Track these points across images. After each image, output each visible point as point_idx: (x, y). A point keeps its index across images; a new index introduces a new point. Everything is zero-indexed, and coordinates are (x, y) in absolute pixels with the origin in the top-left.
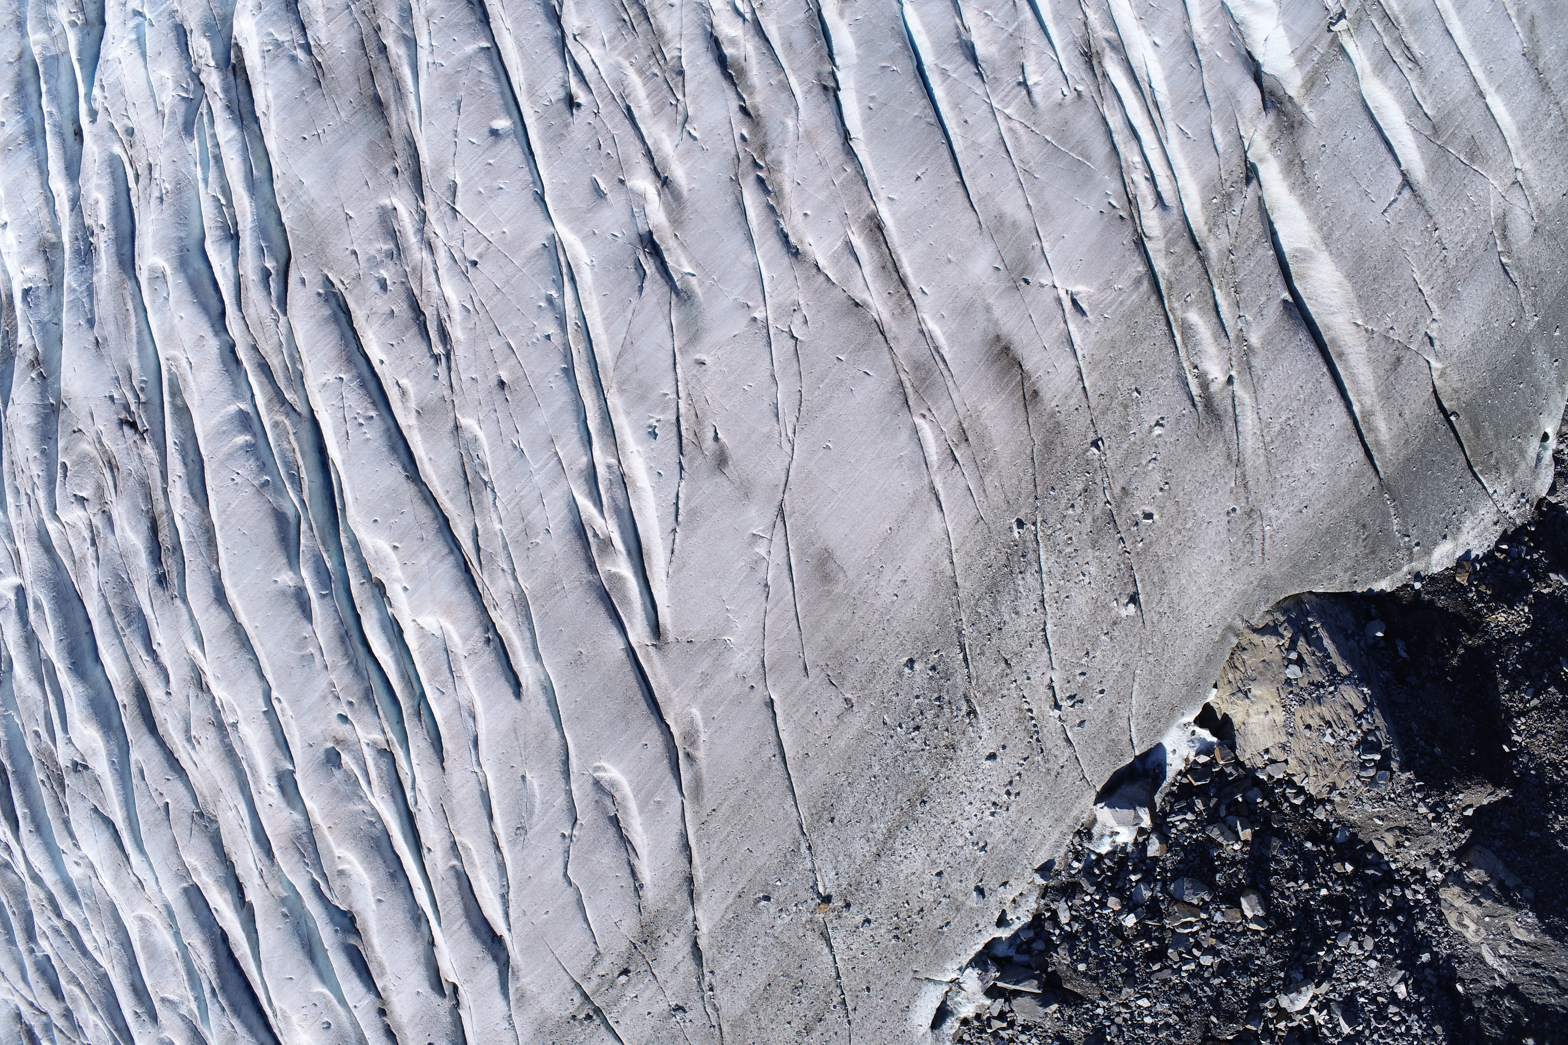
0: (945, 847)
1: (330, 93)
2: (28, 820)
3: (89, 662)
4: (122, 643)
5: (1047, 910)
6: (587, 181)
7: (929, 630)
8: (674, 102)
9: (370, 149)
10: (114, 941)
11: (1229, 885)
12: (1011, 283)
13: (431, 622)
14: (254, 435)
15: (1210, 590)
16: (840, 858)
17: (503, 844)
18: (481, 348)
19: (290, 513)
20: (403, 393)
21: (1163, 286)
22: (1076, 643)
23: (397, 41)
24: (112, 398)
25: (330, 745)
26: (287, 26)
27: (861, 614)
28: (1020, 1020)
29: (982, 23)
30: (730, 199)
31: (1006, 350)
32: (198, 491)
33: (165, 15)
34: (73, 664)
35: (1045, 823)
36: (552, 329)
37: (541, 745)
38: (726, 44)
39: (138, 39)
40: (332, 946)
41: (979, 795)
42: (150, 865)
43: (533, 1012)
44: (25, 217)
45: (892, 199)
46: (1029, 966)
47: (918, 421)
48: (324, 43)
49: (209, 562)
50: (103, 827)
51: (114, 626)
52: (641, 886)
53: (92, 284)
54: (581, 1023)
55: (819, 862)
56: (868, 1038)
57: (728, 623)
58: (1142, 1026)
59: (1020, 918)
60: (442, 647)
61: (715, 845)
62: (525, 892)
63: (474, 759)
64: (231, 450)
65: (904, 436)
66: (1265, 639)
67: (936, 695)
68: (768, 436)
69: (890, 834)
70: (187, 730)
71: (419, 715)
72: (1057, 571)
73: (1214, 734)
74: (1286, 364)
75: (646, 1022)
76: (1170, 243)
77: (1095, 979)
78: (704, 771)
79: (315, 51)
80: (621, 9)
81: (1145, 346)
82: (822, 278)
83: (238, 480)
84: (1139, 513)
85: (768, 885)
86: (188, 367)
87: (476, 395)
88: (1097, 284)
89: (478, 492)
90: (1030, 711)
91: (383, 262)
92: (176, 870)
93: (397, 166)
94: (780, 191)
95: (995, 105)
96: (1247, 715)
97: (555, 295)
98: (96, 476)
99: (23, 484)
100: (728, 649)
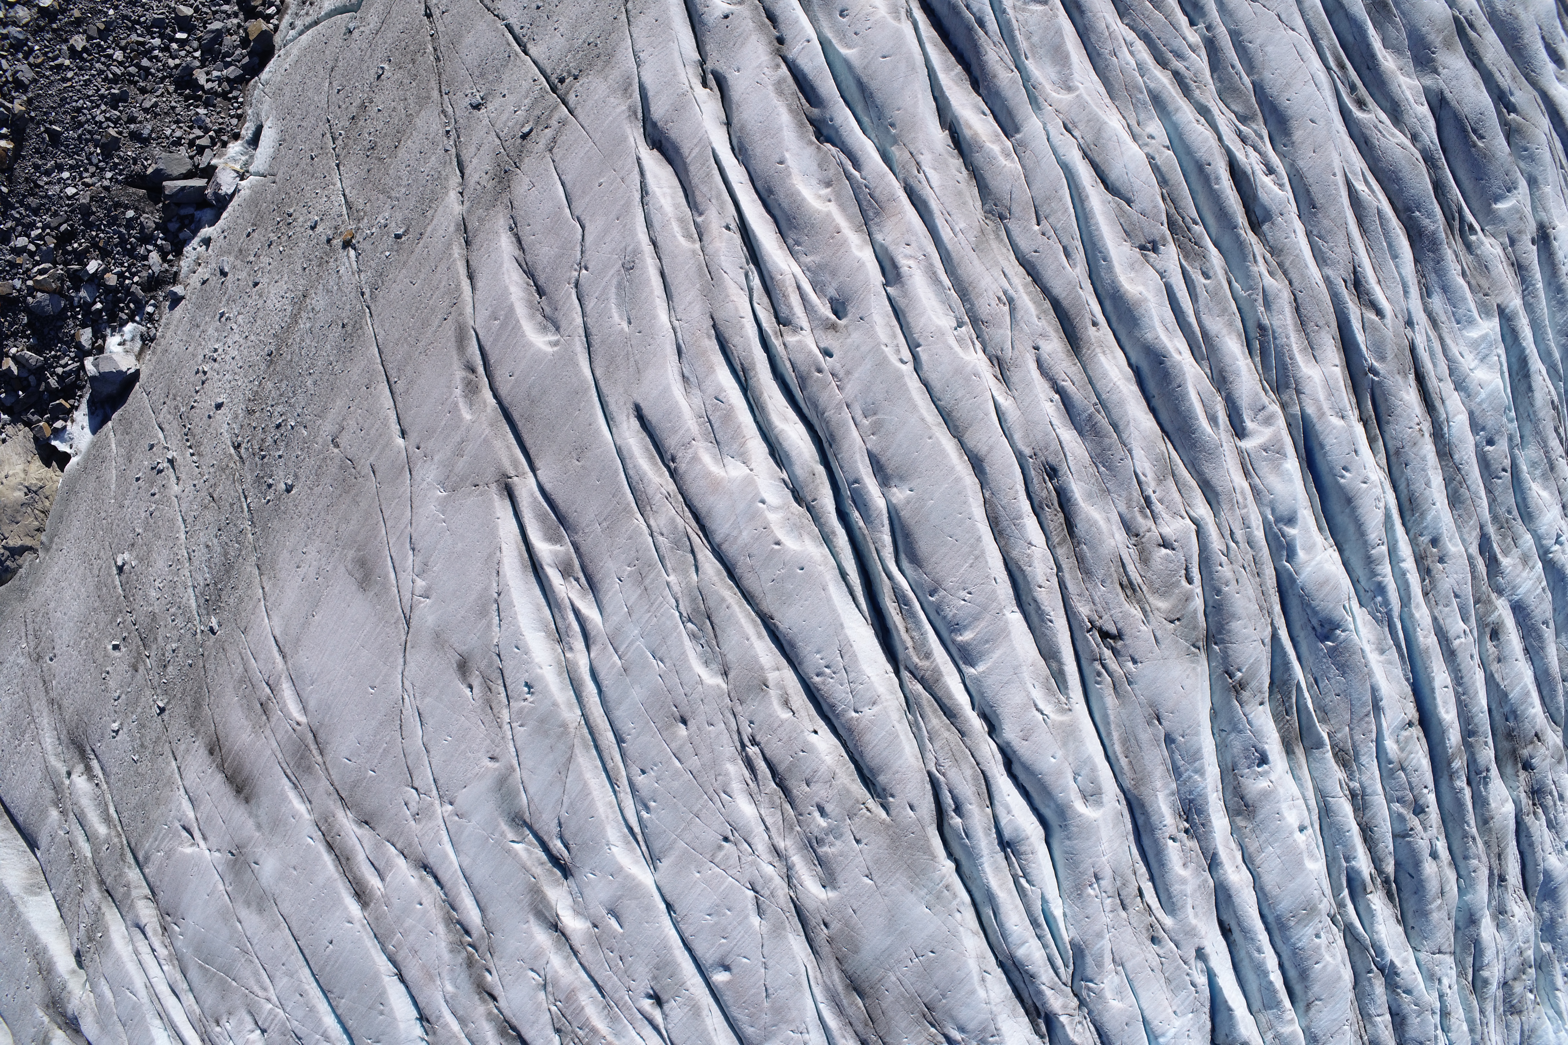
0: (253, 311)
1: (912, 998)
2: (1213, 177)
3: (1145, 369)
4: (1098, 396)
5: (171, 261)
6: (626, 925)
7: (276, 522)
8: (558, 1003)
9: (857, 946)
10: (1108, 57)
11: (14, 314)
12: (243, 851)
13: (735, 471)
14: (954, 642)
15: (63, 585)
16: (336, 288)
17: (647, 248)
18: (706, 756)
19: (905, 564)
20: (786, 703)
21: (129, 856)
22: (160, 523)
24: (1135, 662)
25: (842, 322)
27: (331, 532)
28: (183, 151)
30: (490, 915)
31: (239, 790)
32: (1017, 574)
34: (1162, 362)
35: (175, 347)
36: (640, 780)
37: (612, 360)
39: (1156, 1038)
40: (836, 103)
41: (227, 367)
42: (1055, 153)
43: (615, 74)
44: (1276, 841)
45: (349, 922)
46: (179, 205)
47: (303, 719)
49: (994, 499)
50: (1118, 184)
51: (1108, 415)
52: (511, 229)
53: (1177, 780)
54: (569, 72)
55: (354, 282)
56: (313, 107)
57: (443, 508)
58: (72, 168)
59: (193, 249)
60: (722, 445)
61: (444, 283)
62: (622, 203)
63: (679, 335)
64: (976, 625)
65: (312, 704)
66: (20, 543)
67: (265, 460)
68: (424, 694)
69: (295, 318)
70: (1012, 311)
71: (743, 370)
72: (180, 589)
73: (54, 448)
74: (27, 794)
75: (507, 86)
76: (127, 894)
77: (117, 205)
78: (455, 357)
79: (939, 1036)
81: (134, 801)
82: (398, 846)
83: (963, 594)
84: (123, 649)
85: (397, 251)
86: (1041, 706)
87: (707, 709)
88: (177, 855)
89: (696, 610)
90: (192, 455)
91: (827, 834)
92: (1028, 152)
93: (825, 930)
94: (447, 926)
95: (281, 1011)
96: (25, 472)
97: (644, 814)
98: (1149, 574)
99: (1242, 553)
100: (442, 484)
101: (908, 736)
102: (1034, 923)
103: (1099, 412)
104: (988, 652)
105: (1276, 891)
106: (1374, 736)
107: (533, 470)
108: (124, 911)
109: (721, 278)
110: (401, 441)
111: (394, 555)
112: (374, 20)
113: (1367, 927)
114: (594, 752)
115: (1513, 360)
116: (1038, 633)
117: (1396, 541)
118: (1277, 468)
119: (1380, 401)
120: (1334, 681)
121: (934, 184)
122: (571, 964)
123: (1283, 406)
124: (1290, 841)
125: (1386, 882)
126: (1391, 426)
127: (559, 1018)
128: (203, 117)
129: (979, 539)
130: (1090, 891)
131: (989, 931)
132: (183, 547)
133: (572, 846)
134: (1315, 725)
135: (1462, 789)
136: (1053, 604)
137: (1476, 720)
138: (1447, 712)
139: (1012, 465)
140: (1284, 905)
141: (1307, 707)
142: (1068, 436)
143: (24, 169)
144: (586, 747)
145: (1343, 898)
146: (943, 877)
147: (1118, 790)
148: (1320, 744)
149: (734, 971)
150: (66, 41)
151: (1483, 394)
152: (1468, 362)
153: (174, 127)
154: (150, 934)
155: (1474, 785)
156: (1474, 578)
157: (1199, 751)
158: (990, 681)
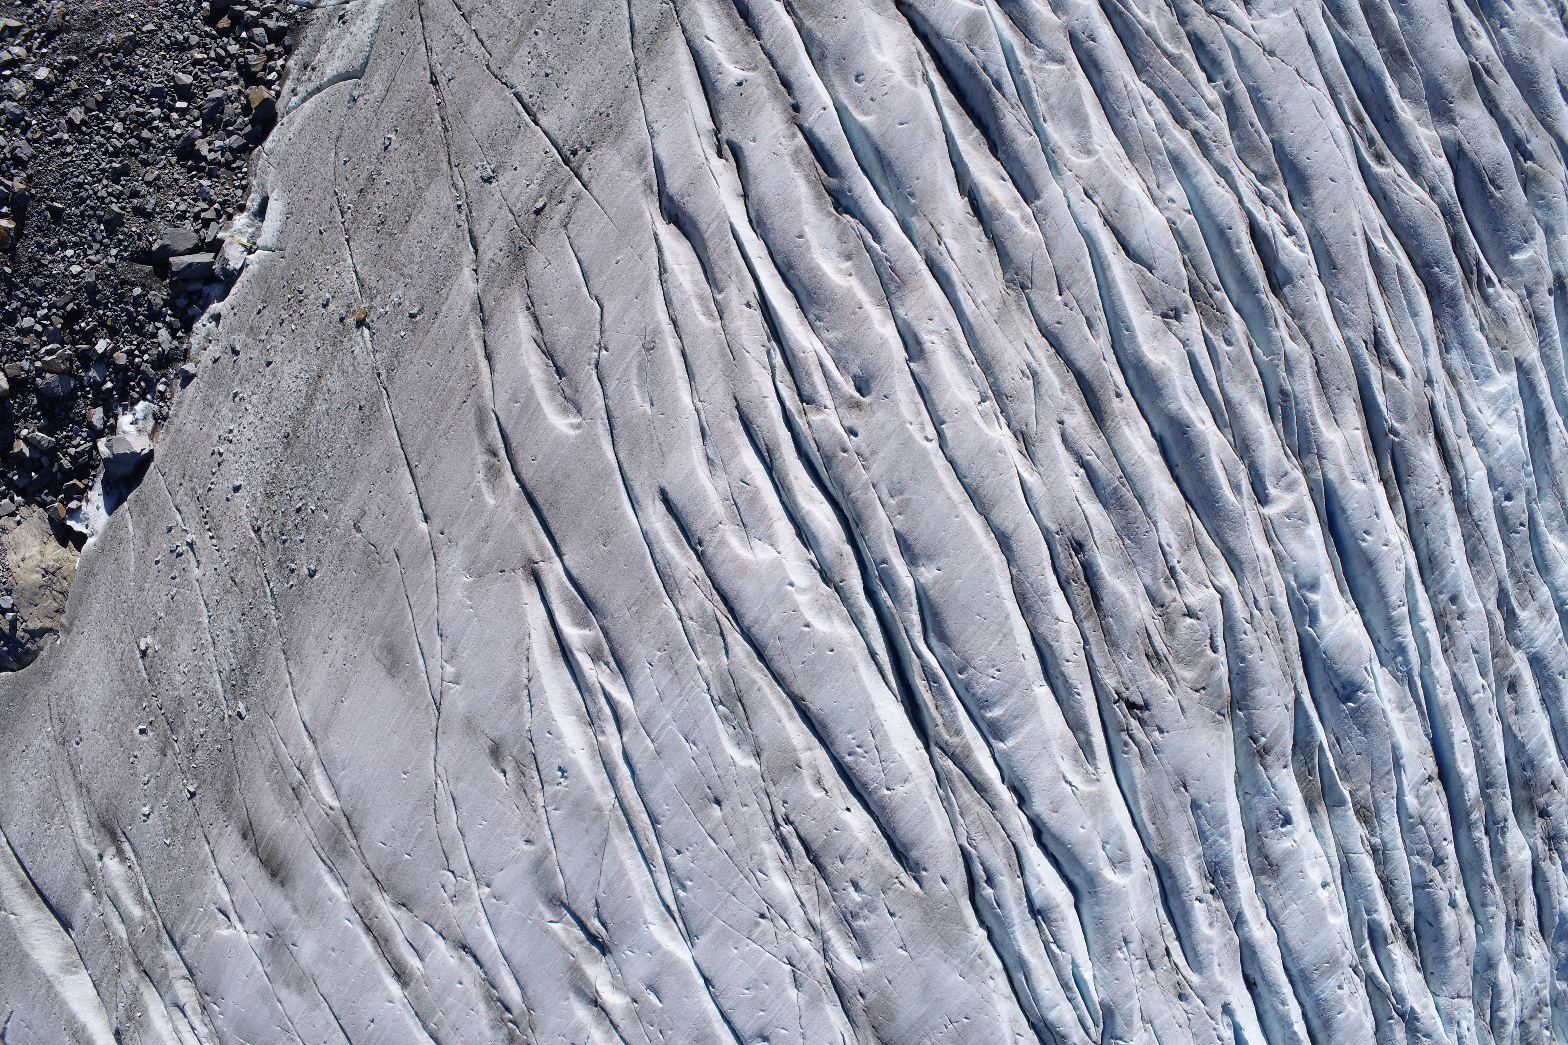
0: (267, 391)
2: (1234, 241)
3: (1169, 438)
4: (1123, 470)
5: (181, 337)
6: (665, 1000)
7: (300, 607)
9: (892, 1015)
10: (1127, 117)
11: (24, 396)
12: (280, 933)
13: (763, 553)
14: (983, 718)
15: (86, 668)
16: (351, 368)
17: (668, 328)
18: (742, 836)
19: (934, 642)
20: (819, 782)
21: (165, 937)
22: (182, 607)
24: (1161, 731)
25: (866, 400)
27: (357, 618)
28: (188, 225)
30: (530, 993)
31: (274, 874)
32: (1045, 649)
34: (1186, 432)
35: (189, 427)
36: (676, 860)
37: (635, 443)
40: (854, 172)
41: (243, 449)
42: (1076, 220)
43: (629, 146)
44: (1299, 898)
45: (390, 1001)
46: (186, 281)
47: (336, 804)
49: (1021, 576)
50: (1139, 251)
51: (1133, 487)
52: (528, 308)
53: (1203, 844)
54: (581, 144)
55: (369, 362)
56: (319, 179)
57: (470, 594)
58: (75, 245)
59: (202, 326)
60: (749, 528)
61: (461, 364)
62: (640, 281)
63: (703, 417)
64: (1005, 700)
65: (344, 789)
66: (40, 625)
67: (287, 544)
68: (458, 779)
69: (311, 399)
70: (1036, 384)
71: (768, 451)
72: (206, 674)
73: (70, 528)
74: (59, 877)
75: (519, 158)
76: (165, 975)
77: (123, 283)
78: (476, 441)
81: (168, 884)
82: (436, 927)
83: (992, 671)
84: (151, 734)
85: (412, 330)
86: (1070, 778)
87: (740, 790)
88: (215, 936)
89: (727, 693)
90: (212, 538)
91: (861, 909)
92: (1049, 220)
93: (861, 1000)
94: (488, 1004)
96: (42, 553)
97: (681, 893)
98: (1174, 644)
99: (1265, 620)
100: (467, 569)
101: (939, 811)
102: (1065, 986)
103: (1124, 485)
104: (1017, 727)
105: (1299, 947)
106: (1395, 792)
107: (560, 555)
108: (163, 991)
109: (743, 358)
110: (424, 526)
111: (421, 641)
112: (378, 88)
113: (1388, 976)
114: (629, 833)
115: (1531, 413)
116: (1065, 706)
117: (1417, 601)
118: (1299, 534)
119: (1400, 461)
120: (1356, 740)
121: (956, 254)
122: (611, 1038)
123: (1306, 471)
124: (1313, 898)
125: (1406, 931)
126: (1411, 485)
128: (207, 189)
129: (1007, 617)
130: (1120, 954)
131: (1021, 995)
132: (207, 631)
133: (610, 925)
134: (1337, 783)
135: (1480, 840)
136: (1080, 677)
137: (1494, 772)
138: (1466, 766)
139: (1039, 542)
140: (1308, 959)
141: (1329, 767)
142: (1094, 510)
143: (27, 248)
144: (621, 829)
145: (1365, 949)
146: (976, 946)
147: (1145, 856)
148: (1342, 802)
149: (773, 1041)
150: (64, 114)
151: (1501, 450)
152: (1486, 417)
153: (178, 200)
154: (189, 1012)
155: (1492, 834)
156: (1492, 633)
157: (1224, 815)
158: (1019, 756)
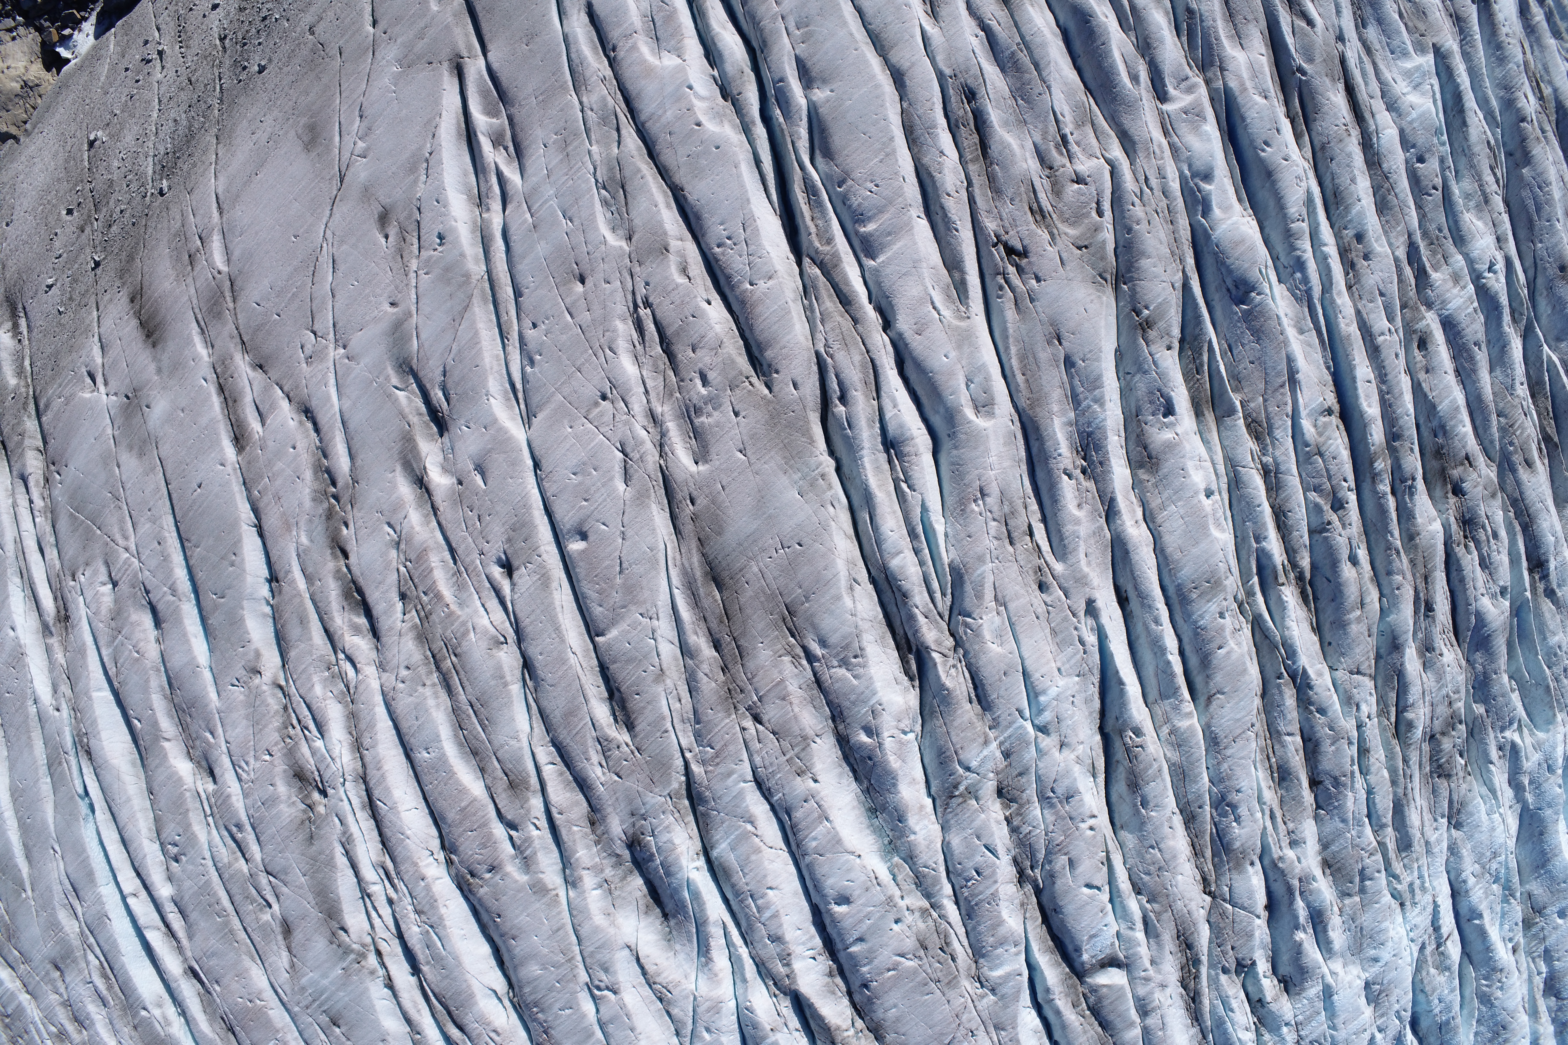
1: (773, 596)
3: (1072, 27)
4: (1022, 37)
6: (490, 482)
7: (242, 98)
8: (408, 563)
9: (721, 527)
12: (138, 394)
13: (670, 61)
14: (857, 233)
18: (598, 311)
19: (819, 159)
20: (684, 271)
21: (32, 407)
22: (138, 105)
23: (698, 650)
24: (1038, 280)
26: (837, 686)
27: (290, 103)
29: (142, 644)
30: (359, 463)
31: (149, 335)
32: (927, 181)
33: (1004, 723)
34: (1088, 22)
36: (530, 333)
38: (364, 629)
39: (1037, 695)
44: (1180, 500)
45: (222, 465)
47: (224, 268)
48: (787, 659)
49: (911, 109)
51: (1031, 54)
53: (1075, 407)
57: (396, 80)
60: (660, 41)
64: (880, 216)
65: (236, 254)
67: (246, 48)
68: (342, 242)
72: (141, 158)
73: (58, 53)
76: (20, 443)
79: (799, 651)
80: (458, 667)
81: (49, 350)
82: (286, 389)
83: (871, 185)
84: (76, 214)
86: (938, 304)
87: (606, 267)
88: (76, 399)
89: (612, 179)
90: (181, 47)
91: (705, 404)
93: (691, 507)
94: (315, 473)
95: (136, 561)
97: (528, 369)
98: (1060, 204)
99: (1156, 200)
100: (400, 62)
101: (800, 317)
102: (912, 534)
103: (1022, 51)
104: (890, 244)
105: (1177, 555)
106: (1289, 409)
107: (485, 53)
108: (13, 459)
110: (371, 28)
111: (342, 120)
113: (1278, 624)
114: (492, 308)
115: (1446, 95)
116: (943, 244)
117: (1318, 224)
118: (1196, 129)
119: (1307, 99)
120: (1248, 348)
122: (428, 523)
123: (1207, 82)
124: (1195, 501)
125: (1300, 578)
126: (1317, 123)
127: (406, 580)
129: (892, 139)
130: (974, 507)
131: (864, 541)
132: (153, 123)
133: (453, 396)
134: (1227, 391)
135: (1385, 495)
136: (960, 214)
137: (1401, 424)
138: (1369, 406)
139: (931, 80)
140: (1186, 572)
141: (1219, 372)
142: (991, 70)
144: (485, 301)
145: (1253, 584)
146: (820, 464)
147: (1013, 410)
148: (1232, 411)
149: (591, 538)
151: (1414, 114)
152: (1401, 87)
154: (32, 483)
155: (1399, 493)
156: (1400, 281)
157: (1099, 377)
158: (888, 271)
